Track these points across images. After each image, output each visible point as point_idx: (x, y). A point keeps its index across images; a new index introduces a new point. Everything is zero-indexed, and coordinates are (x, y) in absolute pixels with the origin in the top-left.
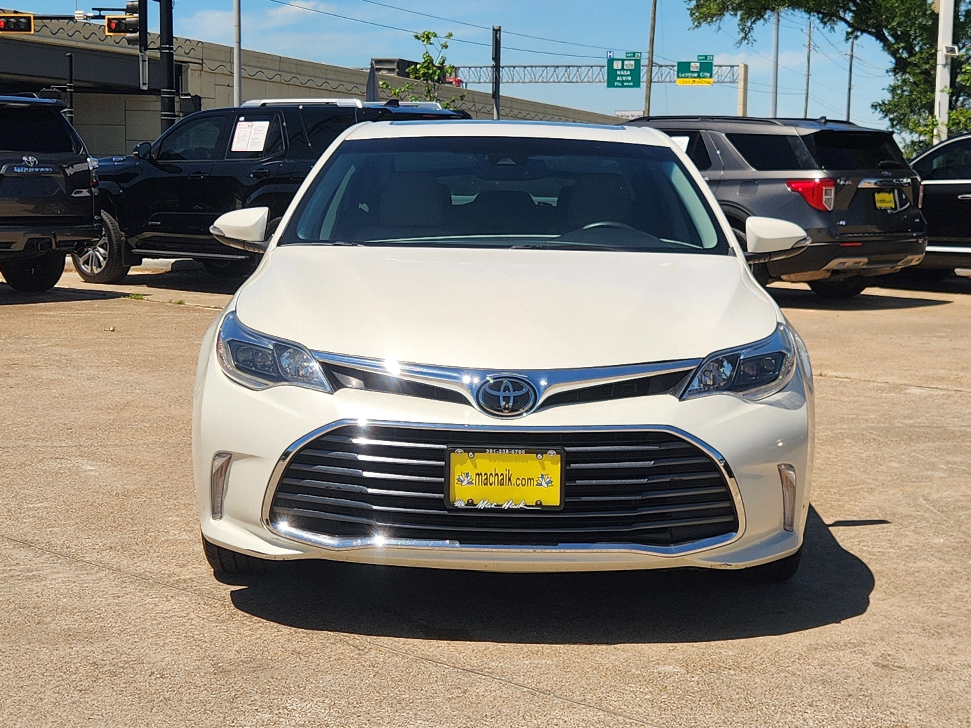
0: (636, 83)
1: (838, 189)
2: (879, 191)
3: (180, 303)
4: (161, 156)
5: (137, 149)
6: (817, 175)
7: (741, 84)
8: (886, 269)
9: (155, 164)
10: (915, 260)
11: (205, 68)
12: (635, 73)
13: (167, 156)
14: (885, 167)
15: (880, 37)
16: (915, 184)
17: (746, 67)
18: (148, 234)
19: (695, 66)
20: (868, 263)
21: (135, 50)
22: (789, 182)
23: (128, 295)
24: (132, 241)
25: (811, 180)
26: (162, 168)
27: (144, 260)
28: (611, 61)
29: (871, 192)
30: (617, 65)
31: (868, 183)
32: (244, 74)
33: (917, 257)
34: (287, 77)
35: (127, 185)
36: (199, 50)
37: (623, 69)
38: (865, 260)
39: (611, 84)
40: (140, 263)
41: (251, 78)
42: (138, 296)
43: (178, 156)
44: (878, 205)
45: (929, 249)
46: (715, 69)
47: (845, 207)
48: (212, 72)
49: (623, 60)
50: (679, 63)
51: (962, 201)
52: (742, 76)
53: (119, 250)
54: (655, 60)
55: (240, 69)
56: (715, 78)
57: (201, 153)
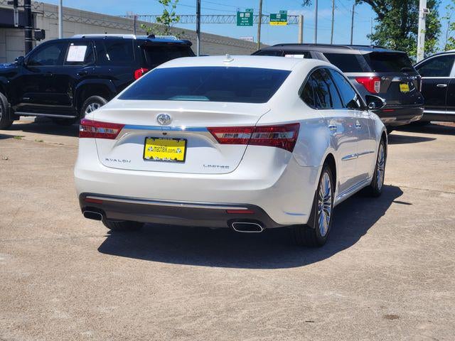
0: (251, 24)
1: (382, 82)
2: (402, 83)
3: (41, 141)
4: (30, 64)
5: (16, 60)
6: (371, 75)
7: (300, 25)
8: (404, 123)
9: (27, 68)
10: (418, 118)
11: (45, 16)
12: (250, 19)
13: (33, 63)
14: (404, 71)
15: (371, 3)
16: (418, 80)
17: (302, 17)
18: (23, 104)
19: (278, 16)
20: (397, 120)
21: (11, 7)
22: (357, 78)
23: (12, 137)
24: (15, 108)
25: (368, 77)
26: (30, 70)
27: (21, 117)
28: (239, 13)
29: (398, 84)
30: (242, 15)
31: (396, 79)
32: (64, 19)
33: (419, 117)
34: (85, 20)
35: (12, 79)
36: (41, 6)
37: (244, 17)
38: (395, 118)
39: (238, 24)
40: (19, 119)
41: (67, 20)
42: (18, 137)
43: (38, 64)
44: (401, 90)
45: (425, 111)
46: (288, 18)
47: (385, 91)
48: (48, 17)
49: (244, 13)
50: (271, 15)
51: (439, 87)
52: (300, 21)
53: (8, 112)
54: (263, 13)
55: (62, 16)
56: (288, 22)
57: (50, 62)
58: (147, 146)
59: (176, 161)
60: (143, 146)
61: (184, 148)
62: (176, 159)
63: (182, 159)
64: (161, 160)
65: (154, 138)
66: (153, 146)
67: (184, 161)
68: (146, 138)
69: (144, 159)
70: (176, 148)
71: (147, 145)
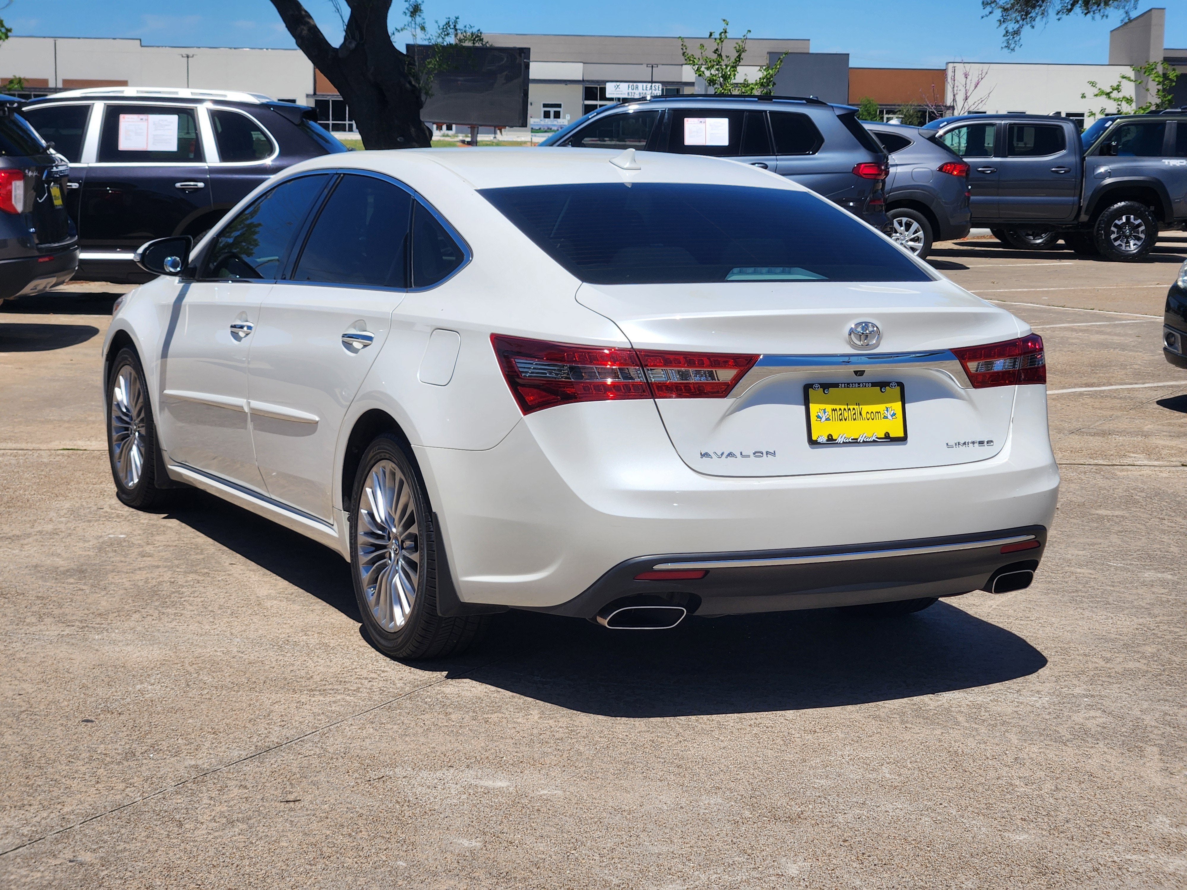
58: (814, 408)
59: (889, 439)
60: (803, 408)
61: (899, 404)
62: (887, 436)
63: (902, 435)
64: (855, 442)
65: (826, 386)
66: (829, 407)
67: (903, 439)
68: (807, 388)
69: (813, 443)
70: (880, 408)
71: (812, 406)
